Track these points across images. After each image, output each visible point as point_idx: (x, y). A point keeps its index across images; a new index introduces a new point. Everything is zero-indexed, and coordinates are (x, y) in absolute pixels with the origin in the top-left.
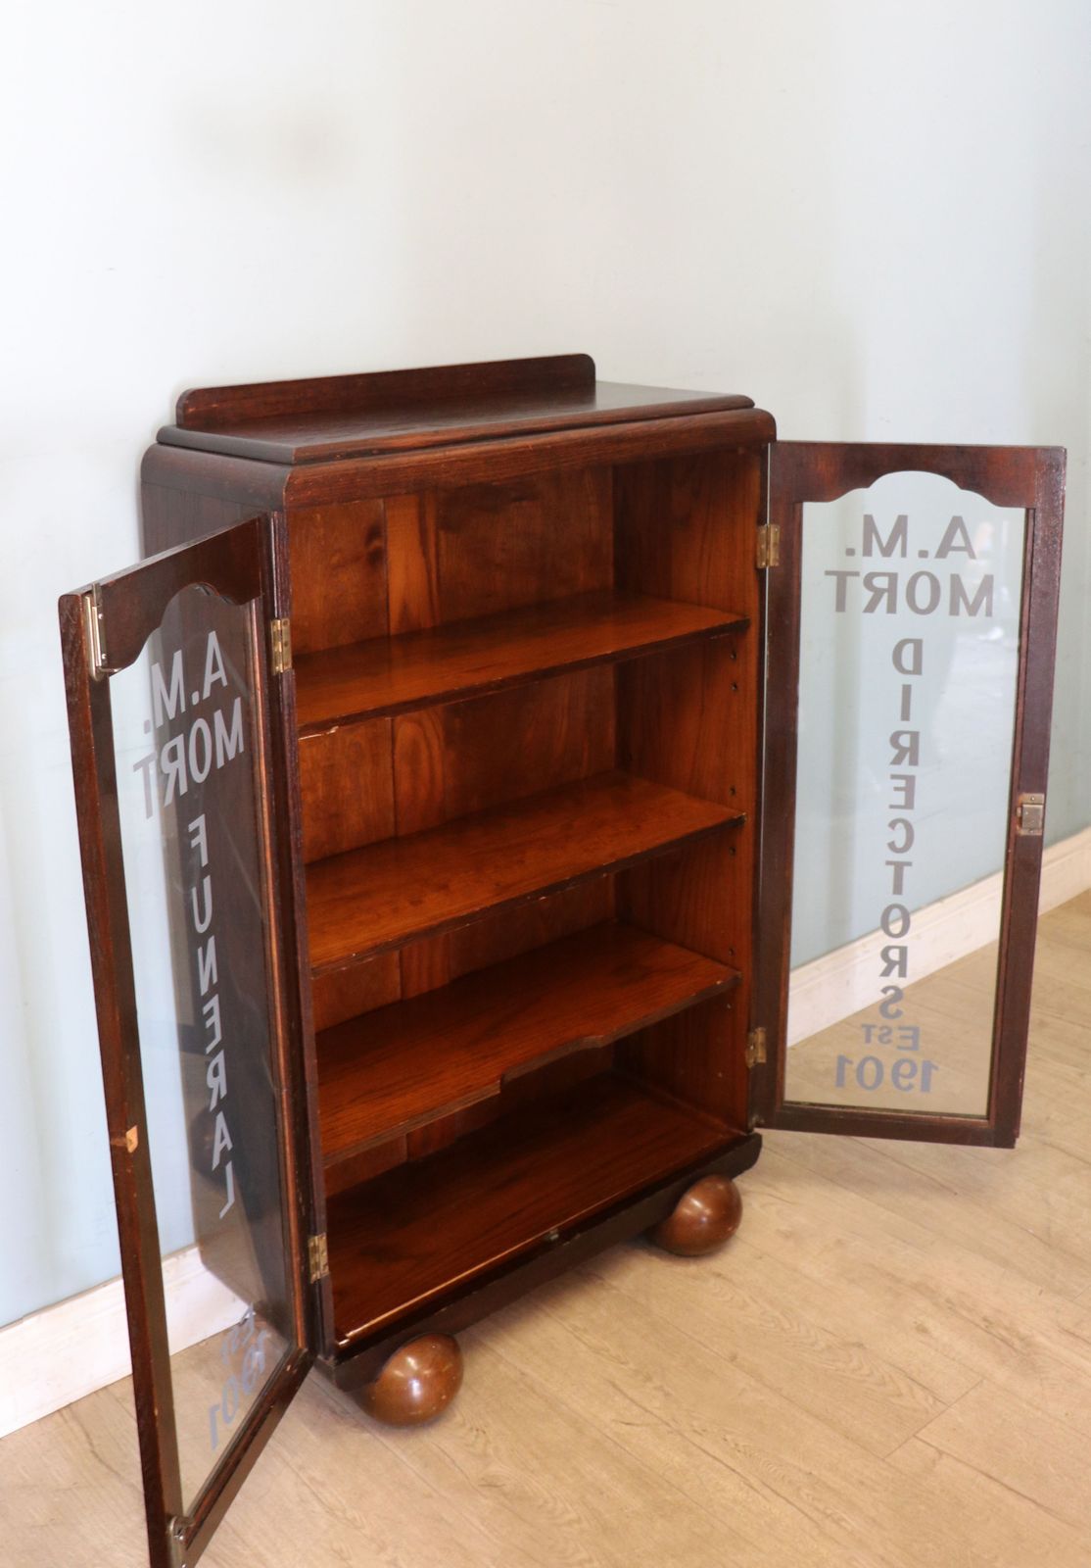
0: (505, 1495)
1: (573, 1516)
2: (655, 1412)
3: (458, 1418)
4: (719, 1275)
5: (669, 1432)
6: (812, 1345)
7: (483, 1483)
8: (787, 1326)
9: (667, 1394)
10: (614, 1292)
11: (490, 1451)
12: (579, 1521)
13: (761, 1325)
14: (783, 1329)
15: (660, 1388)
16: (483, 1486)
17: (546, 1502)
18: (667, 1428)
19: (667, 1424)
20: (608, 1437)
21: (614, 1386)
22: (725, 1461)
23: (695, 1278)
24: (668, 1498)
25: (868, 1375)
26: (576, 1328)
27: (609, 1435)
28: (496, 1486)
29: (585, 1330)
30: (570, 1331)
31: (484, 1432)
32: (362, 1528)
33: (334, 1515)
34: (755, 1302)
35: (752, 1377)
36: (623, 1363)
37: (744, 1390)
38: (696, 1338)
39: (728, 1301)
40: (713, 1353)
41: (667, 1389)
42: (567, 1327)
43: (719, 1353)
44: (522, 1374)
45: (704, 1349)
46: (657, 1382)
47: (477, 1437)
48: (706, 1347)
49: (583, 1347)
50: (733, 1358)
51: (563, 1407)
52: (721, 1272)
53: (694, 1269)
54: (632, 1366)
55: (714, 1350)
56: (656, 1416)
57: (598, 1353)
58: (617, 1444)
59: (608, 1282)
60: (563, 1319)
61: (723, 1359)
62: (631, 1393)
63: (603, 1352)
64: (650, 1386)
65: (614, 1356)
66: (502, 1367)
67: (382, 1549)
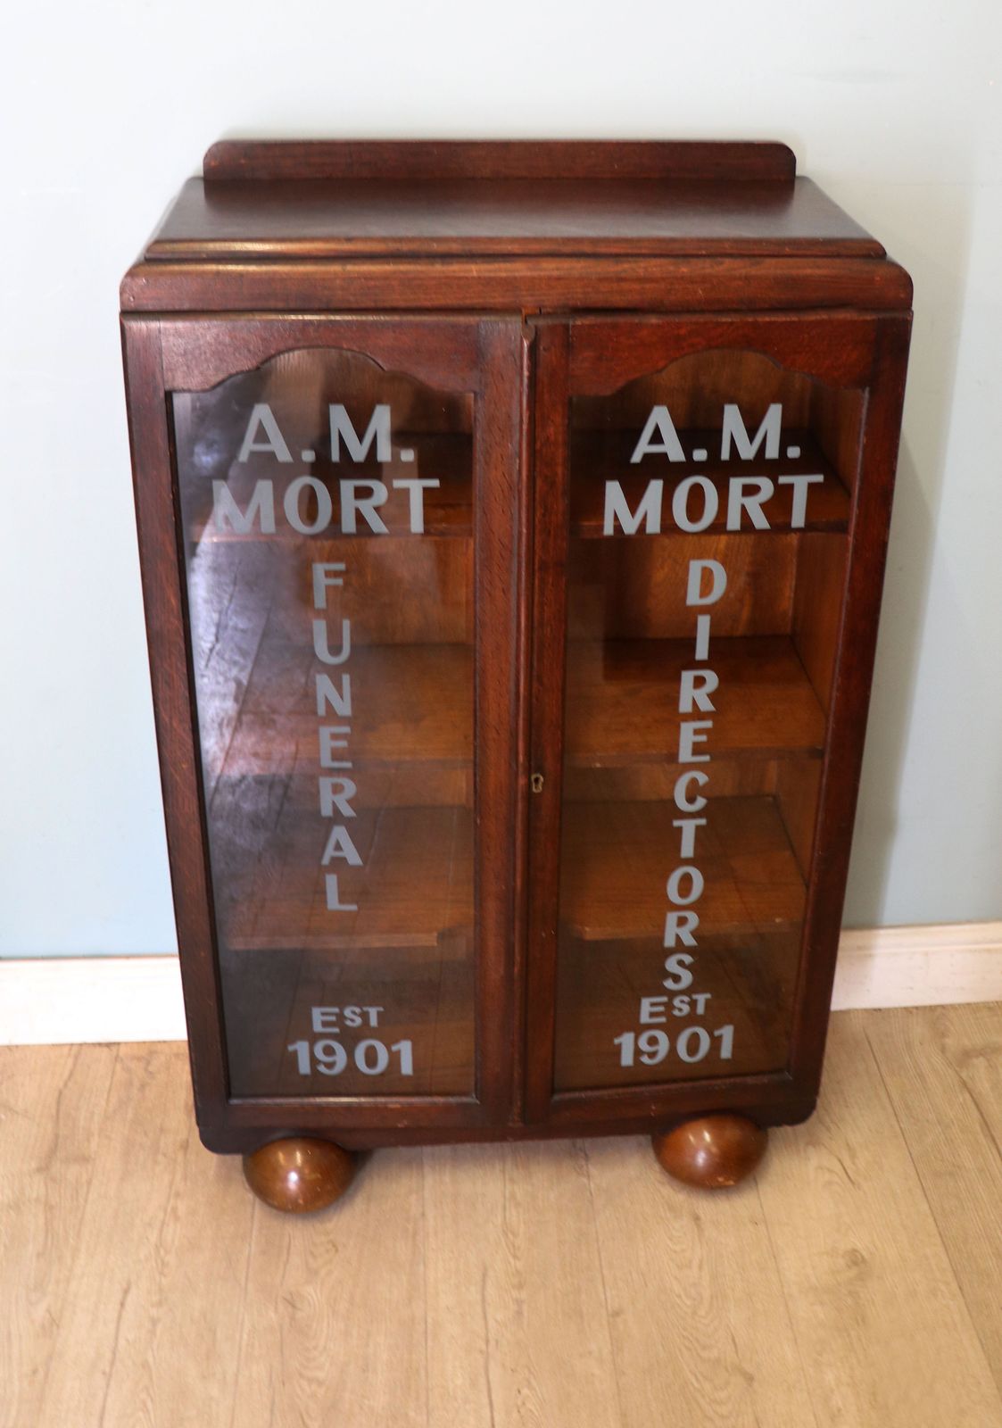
0: (292, 1318)
1: (321, 1375)
2: (491, 1323)
3: (330, 1226)
4: (697, 1219)
5: (481, 1352)
6: (704, 1348)
7: (289, 1297)
8: (702, 1312)
9: (519, 1313)
10: (585, 1180)
11: (323, 1272)
12: (320, 1383)
13: (679, 1296)
14: (695, 1313)
15: (519, 1302)
16: (285, 1299)
17: (315, 1348)
18: (484, 1347)
19: (487, 1342)
20: (426, 1322)
21: (484, 1275)
22: (495, 1414)
23: (671, 1208)
24: (412, 1414)
25: (722, 1417)
26: (513, 1196)
27: (429, 1320)
28: (294, 1306)
29: (518, 1205)
30: (505, 1197)
31: (337, 1251)
32: (165, 1276)
33: (158, 1251)
34: (700, 1267)
35: (612, 1344)
36: (515, 1257)
37: (590, 1353)
38: (606, 1272)
39: (675, 1252)
40: (603, 1297)
41: (525, 1307)
42: (507, 1192)
43: (609, 1301)
44: (423, 1215)
45: (601, 1288)
46: (524, 1295)
47: (327, 1251)
48: (604, 1287)
49: (499, 1220)
50: (616, 1314)
51: (422, 1267)
52: (702, 1216)
53: (680, 1197)
54: (519, 1265)
55: (608, 1294)
56: (487, 1328)
57: (505, 1234)
58: (426, 1332)
59: (590, 1166)
60: (512, 1180)
61: (607, 1308)
62: (491, 1291)
63: (510, 1236)
64: (515, 1293)
65: (516, 1245)
66: (413, 1198)
67: (160, 1304)
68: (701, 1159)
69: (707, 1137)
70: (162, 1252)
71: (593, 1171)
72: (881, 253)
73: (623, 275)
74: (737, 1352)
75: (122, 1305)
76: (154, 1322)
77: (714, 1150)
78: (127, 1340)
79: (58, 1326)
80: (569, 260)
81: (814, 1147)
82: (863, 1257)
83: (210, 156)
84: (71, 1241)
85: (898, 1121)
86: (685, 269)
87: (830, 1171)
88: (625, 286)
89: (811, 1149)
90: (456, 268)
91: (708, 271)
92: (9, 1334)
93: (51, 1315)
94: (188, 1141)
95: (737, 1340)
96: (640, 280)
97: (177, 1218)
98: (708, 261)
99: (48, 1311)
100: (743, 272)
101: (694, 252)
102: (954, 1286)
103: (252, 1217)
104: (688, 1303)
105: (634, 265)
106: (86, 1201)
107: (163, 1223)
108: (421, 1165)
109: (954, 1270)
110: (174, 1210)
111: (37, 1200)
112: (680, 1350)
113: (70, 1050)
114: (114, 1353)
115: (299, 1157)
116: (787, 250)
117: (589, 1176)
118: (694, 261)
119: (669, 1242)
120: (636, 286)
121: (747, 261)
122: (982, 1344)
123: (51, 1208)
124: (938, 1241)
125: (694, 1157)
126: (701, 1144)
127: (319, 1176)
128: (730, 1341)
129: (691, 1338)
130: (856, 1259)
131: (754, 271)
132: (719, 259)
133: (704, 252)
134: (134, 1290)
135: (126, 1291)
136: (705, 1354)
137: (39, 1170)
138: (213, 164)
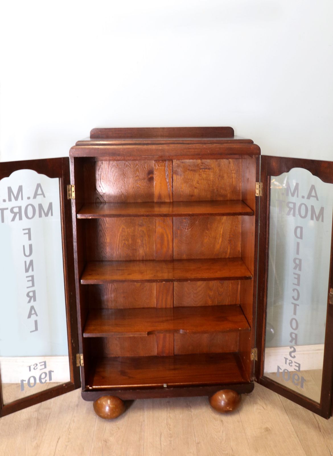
0: (106, 445)
2: (162, 445)
3: (117, 424)
4: (222, 421)
5: (159, 452)
8: (223, 443)
9: (171, 443)
10: (190, 413)
11: (115, 434)
13: (217, 439)
14: (221, 443)
15: (170, 441)
16: (104, 440)
17: (112, 452)
19: (161, 450)
21: (161, 435)
23: (214, 419)
26: (170, 416)
27: (145, 445)
28: (106, 442)
29: (171, 418)
30: (167, 416)
31: (119, 429)
32: (70, 435)
33: (68, 430)
34: (223, 432)
35: (197, 450)
36: (170, 430)
37: (191, 452)
38: (195, 433)
39: (216, 429)
40: (195, 439)
41: (172, 442)
42: (168, 416)
43: (196, 440)
44: (144, 421)
45: (194, 437)
46: (172, 439)
47: (116, 429)
48: (195, 437)
49: (166, 422)
50: (198, 443)
51: (143, 433)
52: (223, 420)
53: (217, 416)
54: (171, 432)
55: (196, 439)
56: (161, 447)
57: (167, 425)
58: (144, 448)
59: (191, 409)
60: (169, 413)
61: (196, 442)
62: (163, 439)
63: (169, 426)
64: (169, 439)
65: (170, 427)
66: (141, 417)
67: (68, 442)
68: (223, 403)
69: (224, 396)
70: (70, 430)
71: (192, 410)
72: (252, 142)
73: (190, 148)
74: (233, 452)
75: (58, 442)
76: (66, 446)
77: (226, 401)
78: (59, 450)
79: (39, 447)
80: (177, 144)
81: (256, 404)
82: (269, 429)
83: (92, 131)
84: (44, 427)
85: (280, 398)
86: (204, 146)
87: (260, 409)
88: (190, 150)
89: (255, 405)
90: (150, 147)
91: (210, 146)
92: (25, 449)
93: (37, 444)
94: (78, 405)
95: (233, 449)
96: (193, 149)
97: (74, 422)
98: (210, 144)
99: (37, 443)
100: (219, 146)
101: (207, 143)
102: (296, 435)
103: (96, 421)
104: (219, 440)
105: (192, 145)
106: (49, 418)
107: (70, 423)
108: (143, 410)
109: (295, 432)
110: (74, 420)
111: (35, 418)
112: (217, 452)
113: (46, 384)
114: (55, 453)
115: (109, 402)
116: (229, 142)
117: (191, 412)
118: (207, 144)
119: (214, 427)
120: (193, 150)
121: (220, 144)
122: (304, 449)
123: (39, 420)
124: (291, 425)
125: (220, 403)
126: (222, 398)
127: (114, 406)
128: (231, 449)
129: (219, 448)
130: (267, 430)
131: (221, 146)
132: (213, 144)
133: (209, 142)
134: (61, 439)
135: (59, 439)
136: (224, 452)
137: (36, 411)
138: (92, 133)
